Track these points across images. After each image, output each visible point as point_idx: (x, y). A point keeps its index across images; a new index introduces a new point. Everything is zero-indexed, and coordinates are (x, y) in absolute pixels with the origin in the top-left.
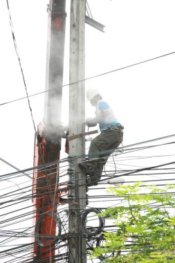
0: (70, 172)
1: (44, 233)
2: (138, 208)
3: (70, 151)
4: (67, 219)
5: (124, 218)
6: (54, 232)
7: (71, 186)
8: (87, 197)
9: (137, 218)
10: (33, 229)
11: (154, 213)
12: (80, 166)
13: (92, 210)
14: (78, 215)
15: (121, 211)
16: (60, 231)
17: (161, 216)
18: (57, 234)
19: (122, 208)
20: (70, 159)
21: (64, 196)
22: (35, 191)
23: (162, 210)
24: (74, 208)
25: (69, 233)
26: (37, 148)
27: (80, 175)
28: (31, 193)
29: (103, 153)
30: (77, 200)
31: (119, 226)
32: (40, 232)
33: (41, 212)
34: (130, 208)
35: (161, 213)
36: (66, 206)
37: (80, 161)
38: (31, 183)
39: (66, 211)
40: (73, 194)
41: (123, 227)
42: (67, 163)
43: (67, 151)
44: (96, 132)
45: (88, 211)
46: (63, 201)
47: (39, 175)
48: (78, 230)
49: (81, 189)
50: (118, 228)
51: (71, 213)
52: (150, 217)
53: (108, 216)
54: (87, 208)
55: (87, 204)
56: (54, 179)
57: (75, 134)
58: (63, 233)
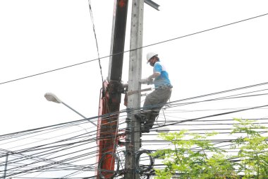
0: (128, 121)
1: (105, 168)
2: (182, 151)
3: (129, 104)
4: (124, 158)
5: (171, 159)
6: (113, 168)
7: (128, 132)
8: (141, 141)
9: (181, 159)
10: (97, 165)
11: (195, 155)
12: (136, 116)
13: (144, 151)
14: (133, 155)
15: (169, 153)
16: (118, 167)
17: (201, 158)
18: (115, 169)
19: (169, 151)
20: (128, 111)
21: (122, 140)
22: (99, 135)
23: (202, 153)
24: (130, 149)
25: (125, 169)
26: (101, 101)
27: (136, 123)
28: (96, 136)
29: (155, 106)
30: (133, 143)
31: (167, 165)
32: (102, 168)
33: (103, 152)
34: (176, 151)
35: (201, 155)
36: (124, 148)
37: (136, 112)
38: (96, 128)
39: (123, 151)
40: (130, 139)
41: (170, 165)
42: (126, 114)
43: (126, 103)
44: (150, 89)
45: (141, 152)
46: (121, 144)
47: (102, 123)
48: (133, 167)
49: (136, 135)
50: (166, 166)
51: (127, 153)
52: (192, 158)
53: (157, 157)
54: (140, 150)
55: (140, 146)
56: (115, 126)
57: (133, 90)
58: (120, 169)
